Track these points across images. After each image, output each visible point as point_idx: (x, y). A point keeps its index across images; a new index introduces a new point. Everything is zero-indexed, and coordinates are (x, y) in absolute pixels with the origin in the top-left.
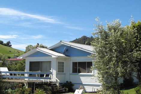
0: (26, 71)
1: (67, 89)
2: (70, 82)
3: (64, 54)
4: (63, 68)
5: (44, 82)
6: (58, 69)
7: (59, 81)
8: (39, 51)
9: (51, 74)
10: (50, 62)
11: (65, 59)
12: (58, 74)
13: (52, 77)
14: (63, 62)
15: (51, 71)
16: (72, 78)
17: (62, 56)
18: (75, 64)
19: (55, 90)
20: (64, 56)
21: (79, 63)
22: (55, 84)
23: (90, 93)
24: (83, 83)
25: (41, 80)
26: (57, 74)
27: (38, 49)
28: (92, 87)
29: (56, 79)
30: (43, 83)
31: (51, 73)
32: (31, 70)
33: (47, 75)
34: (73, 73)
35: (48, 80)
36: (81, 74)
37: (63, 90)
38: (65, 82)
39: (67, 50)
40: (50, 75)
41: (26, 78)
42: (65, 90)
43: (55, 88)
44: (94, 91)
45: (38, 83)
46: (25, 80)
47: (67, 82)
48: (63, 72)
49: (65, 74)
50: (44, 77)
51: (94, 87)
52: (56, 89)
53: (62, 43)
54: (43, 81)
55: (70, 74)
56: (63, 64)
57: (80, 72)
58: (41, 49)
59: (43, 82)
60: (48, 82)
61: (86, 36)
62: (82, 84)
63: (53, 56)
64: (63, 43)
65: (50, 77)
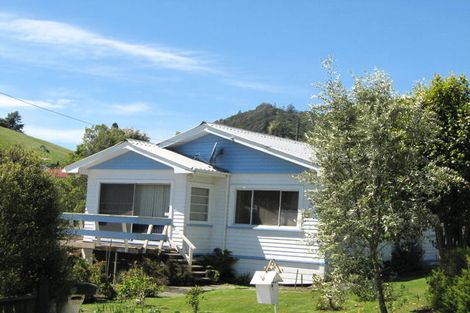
0: (86, 213)
1: (217, 273)
2: (226, 251)
3: (211, 162)
4: (207, 208)
5: (148, 250)
6: (191, 210)
7: (194, 247)
8: (131, 151)
9: (168, 225)
10: (167, 187)
11: (214, 180)
12: (190, 225)
13: (171, 234)
14: (208, 190)
15: (169, 215)
16: (234, 240)
17: (205, 171)
18: (243, 197)
19: (179, 274)
20: (211, 169)
21: (257, 193)
22: (181, 257)
23: (287, 288)
24: (267, 257)
25: (135, 241)
26: (187, 226)
27: (131, 145)
28: (295, 270)
29: (184, 242)
30: (144, 252)
31: (170, 222)
32: (103, 209)
33: (158, 228)
34: (236, 222)
35: (160, 244)
36: (260, 227)
37: (204, 275)
38: (211, 252)
39: (221, 152)
40: (166, 227)
41: (89, 233)
42: (211, 275)
43: (179, 269)
44: (299, 282)
45: (126, 251)
46: (85, 240)
47: (217, 250)
48: (206, 219)
49: (211, 226)
50: (149, 232)
51: (301, 271)
52: (183, 270)
53: (206, 130)
54: (144, 246)
55: (227, 227)
56: (207, 195)
57: (257, 221)
58: (138, 146)
59: (143, 249)
60: (160, 248)
61: (273, 104)
62: (264, 259)
63: (177, 170)
64: (210, 128)
65: (164, 233)
